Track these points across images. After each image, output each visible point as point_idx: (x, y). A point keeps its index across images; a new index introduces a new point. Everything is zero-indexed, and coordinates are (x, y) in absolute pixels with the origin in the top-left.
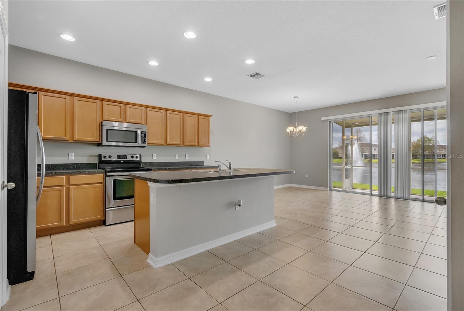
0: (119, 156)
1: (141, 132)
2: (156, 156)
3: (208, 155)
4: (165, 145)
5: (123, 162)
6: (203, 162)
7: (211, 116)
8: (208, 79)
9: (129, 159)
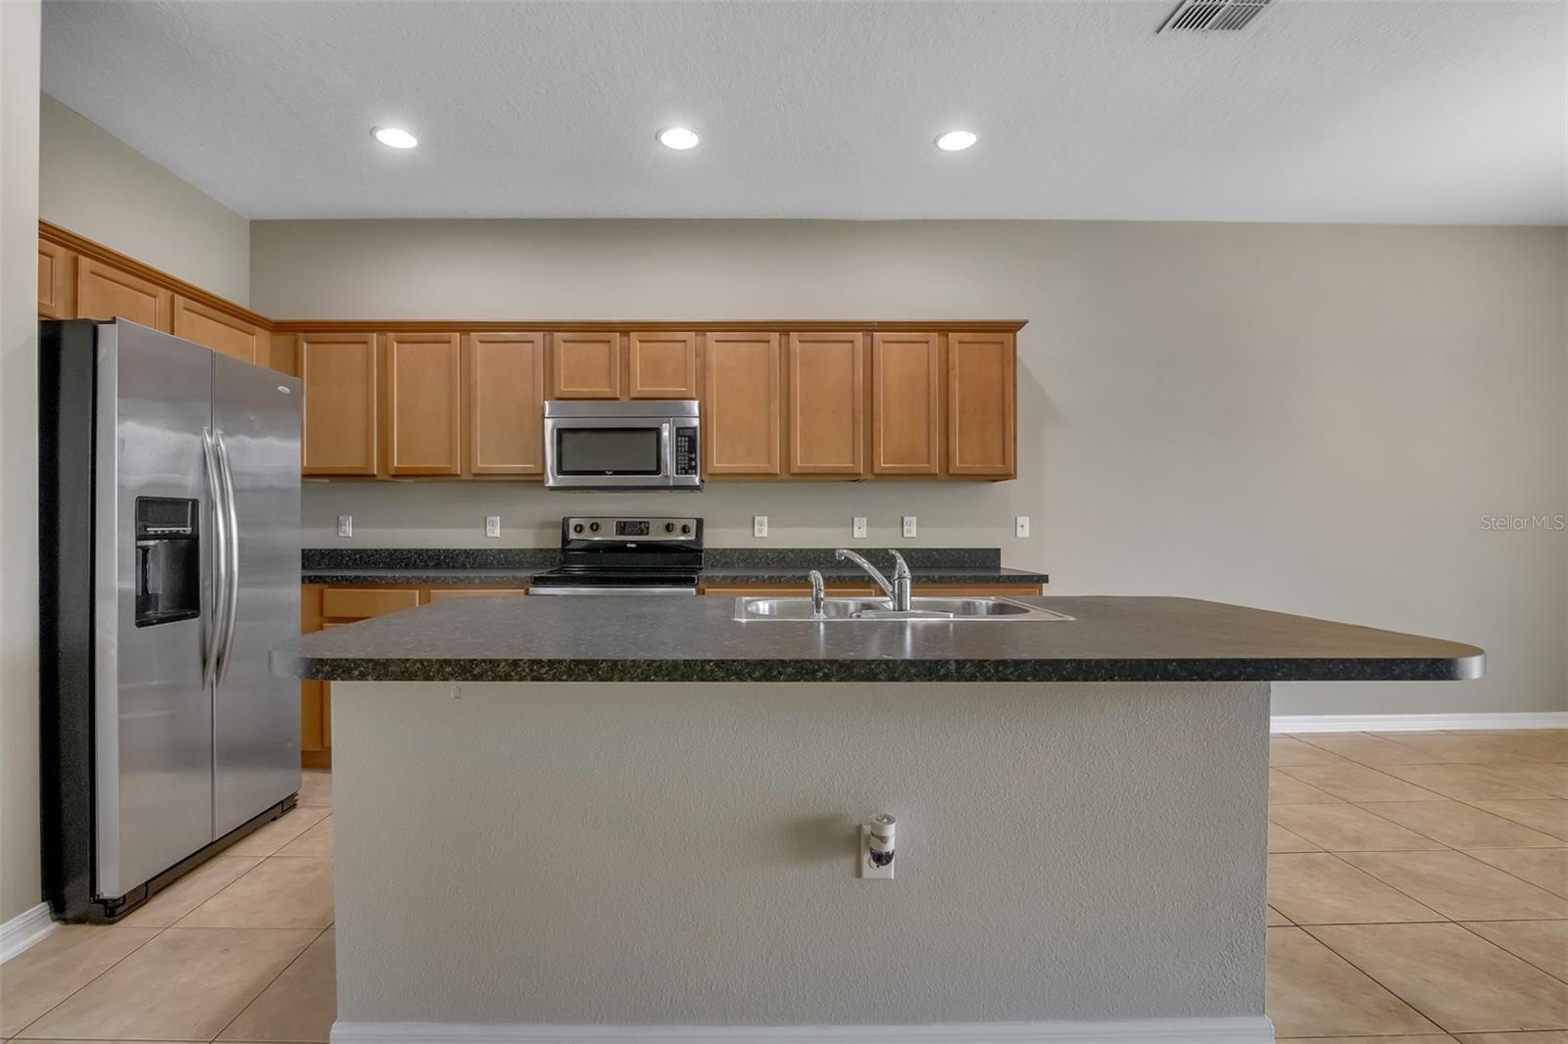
0: (625, 523)
1: (678, 429)
2: (769, 527)
3: (1024, 521)
4: (785, 476)
5: (634, 546)
6: (996, 553)
7: (1020, 325)
8: (957, 140)
9: (657, 535)
